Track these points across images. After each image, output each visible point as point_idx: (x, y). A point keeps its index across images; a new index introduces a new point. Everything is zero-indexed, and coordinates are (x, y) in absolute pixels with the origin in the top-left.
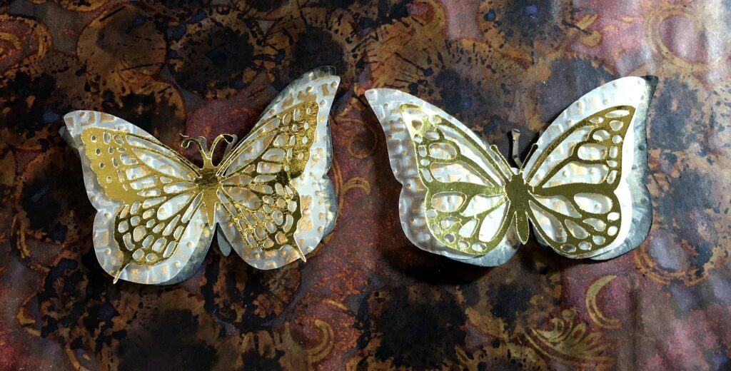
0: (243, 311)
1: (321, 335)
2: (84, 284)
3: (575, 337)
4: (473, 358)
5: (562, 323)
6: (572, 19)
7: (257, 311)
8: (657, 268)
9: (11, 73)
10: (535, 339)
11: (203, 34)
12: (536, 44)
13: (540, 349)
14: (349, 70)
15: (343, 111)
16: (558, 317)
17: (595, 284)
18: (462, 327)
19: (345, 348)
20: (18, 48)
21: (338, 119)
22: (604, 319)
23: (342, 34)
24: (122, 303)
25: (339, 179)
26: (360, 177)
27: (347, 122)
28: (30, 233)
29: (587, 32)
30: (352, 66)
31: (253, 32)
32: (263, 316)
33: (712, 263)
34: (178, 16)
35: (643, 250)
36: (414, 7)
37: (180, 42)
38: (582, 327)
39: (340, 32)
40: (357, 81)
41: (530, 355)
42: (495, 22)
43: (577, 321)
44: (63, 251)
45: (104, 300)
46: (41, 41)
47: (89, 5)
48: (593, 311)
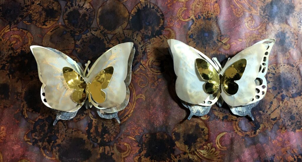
0: (100, 139)
1: (127, 148)
2: (47, 128)
3: (211, 152)
4: (176, 158)
5: (207, 148)
6: (221, 39)
7: (105, 139)
8: (241, 131)
9: (19, 51)
10: (198, 152)
11: (88, 39)
12: (207, 48)
13: (199, 156)
14: (140, 55)
15: (137, 70)
16: (206, 145)
17: (219, 135)
18: (174, 148)
19: (134, 153)
20: (21, 41)
21: (135, 73)
22: (221, 147)
23: (138, 41)
24: (60, 135)
25: (134, 95)
26: (142, 94)
27: (138, 74)
28: (27, 109)
29: (225, 44)
30: (141, 53)
31: (105, 39)
32: (107, 141)
33: (260, 130)
34: (79, 31)
35: (237, 124)
36: (164, 32)
37: (79, 42)
38: (214, 149)
39: (137, 40)
40: (142, 59)
41: (195, 158)
42: (193, 39)
43: (212, 147)
44: (39, 116)
45: (53, 133)
46: (29, 39)
47: (46, 26)
48: (218, 144)
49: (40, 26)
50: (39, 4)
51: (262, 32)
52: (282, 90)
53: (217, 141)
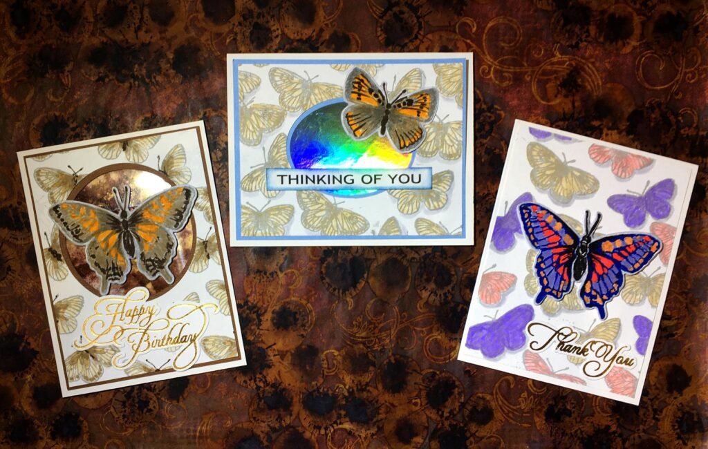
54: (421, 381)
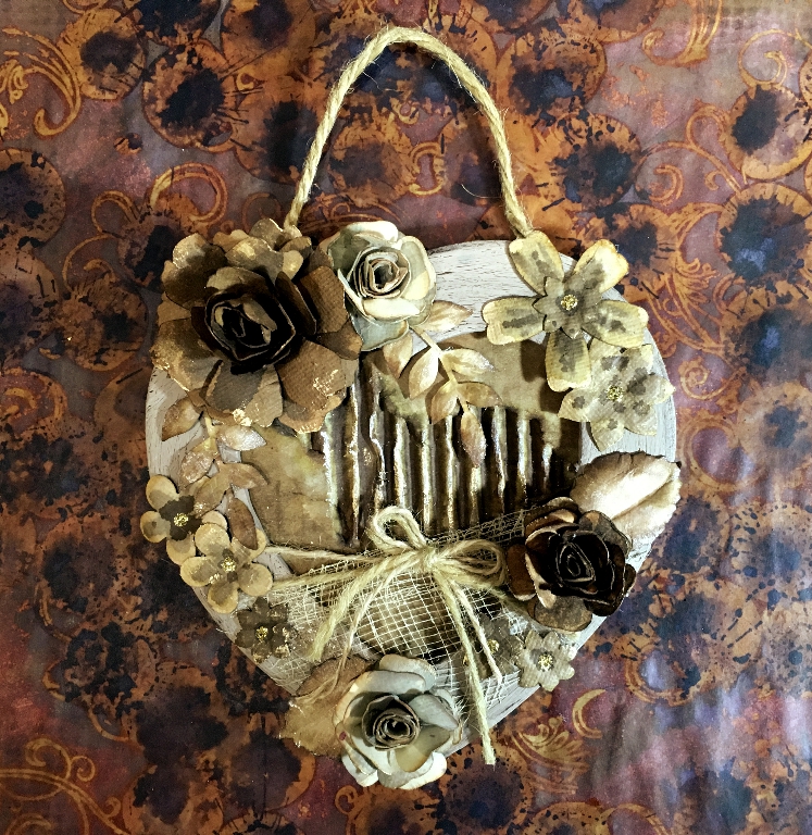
3: (558, 743)
5: (548, 729)
7: (265, 695)
8: (645, 687)
9: (27, 435)
10: (520, 741)
13: (524, 752)
16: (544, 723)
17: (584, 697)
20: (34, 407)
22: (587, 729)
24: (140, 675)
28: (51, 601)
32: (271, 699)
33: (698, 687)
35: (635, 669)
38: (565, 734)
41: (513, 755)
43: (561, 729)
44: (83, 622)
45: (122, 671)
46: (57, 401)
47: (105, 364)
48: (578, 721)
49: (87, 365)
50: (84, 300)
51: (728, 407)
52: (773, 577)
53: (577, 712)
54: (233, 126)
